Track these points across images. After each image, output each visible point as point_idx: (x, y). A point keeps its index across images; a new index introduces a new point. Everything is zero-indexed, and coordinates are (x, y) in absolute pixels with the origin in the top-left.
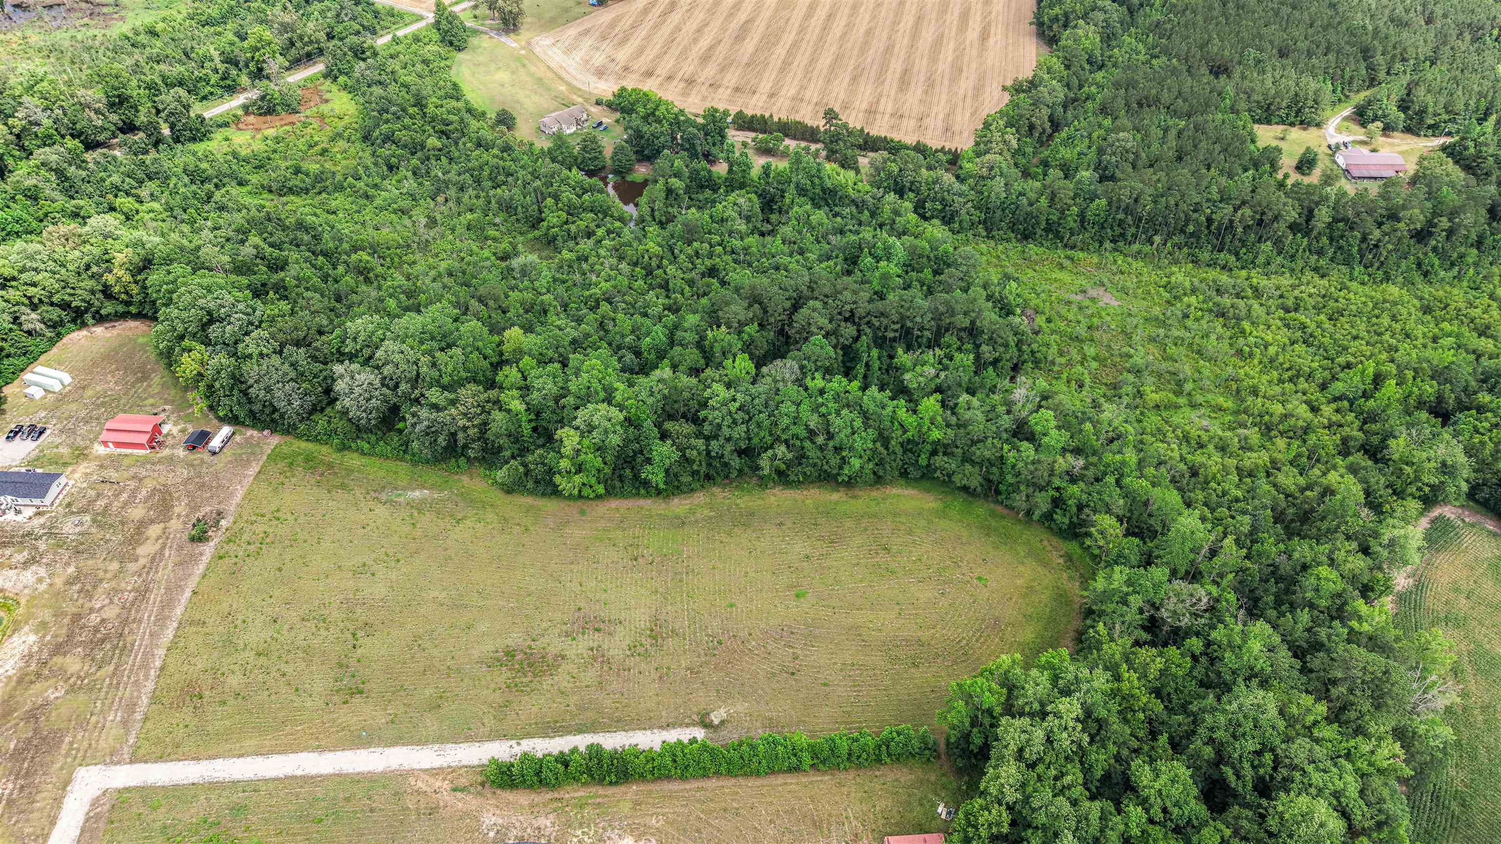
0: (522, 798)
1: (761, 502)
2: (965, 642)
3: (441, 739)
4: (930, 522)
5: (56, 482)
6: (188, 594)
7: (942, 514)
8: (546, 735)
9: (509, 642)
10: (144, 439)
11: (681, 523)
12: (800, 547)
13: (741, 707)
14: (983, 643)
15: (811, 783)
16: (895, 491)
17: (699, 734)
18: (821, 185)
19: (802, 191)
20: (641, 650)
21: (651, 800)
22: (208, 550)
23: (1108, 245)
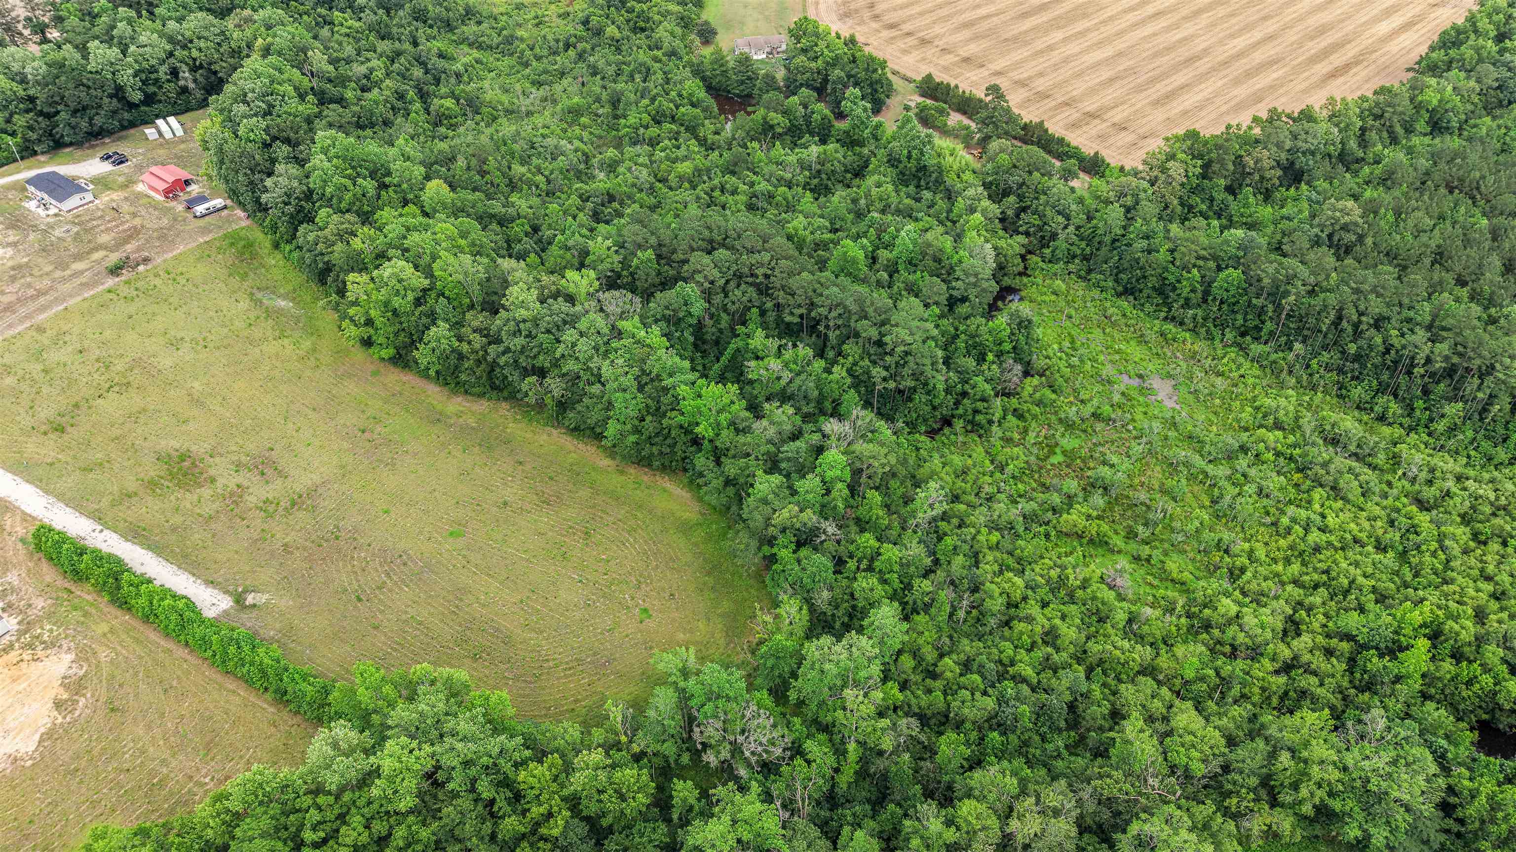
0: (49, 574)
1: (529, 435)
2: (551, 664)
3: (61, 497)
4: (665, 530)
5: (81, 195)
6: (61, 308)
7: (685, 528)
8: (125, 537)
9: (194, 448)
10: (163, 186)
11: (438, 419)
12: (512, 493)
13: (284, 602)
14: (566, 676)
15: (254, 705)
16: (669, 485)
17: (225, 603)
18: (918, 160)
19: (893, 161)
20: (271, 509)
21: (124, 636)
22: (111, 282)
23: (1229, 335)
